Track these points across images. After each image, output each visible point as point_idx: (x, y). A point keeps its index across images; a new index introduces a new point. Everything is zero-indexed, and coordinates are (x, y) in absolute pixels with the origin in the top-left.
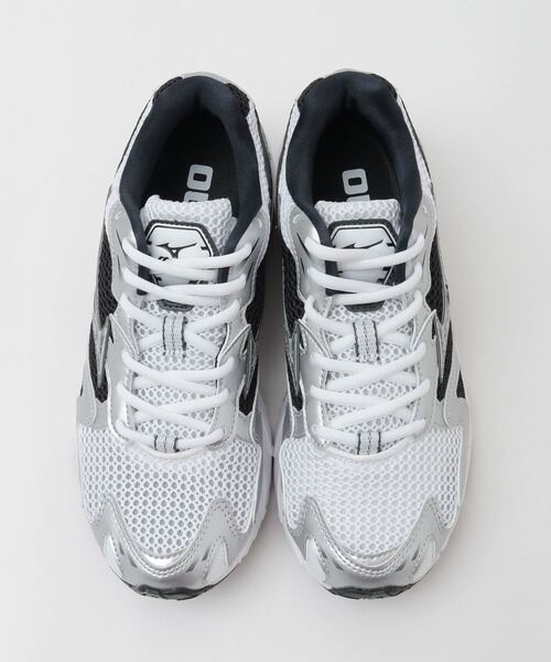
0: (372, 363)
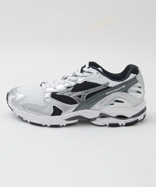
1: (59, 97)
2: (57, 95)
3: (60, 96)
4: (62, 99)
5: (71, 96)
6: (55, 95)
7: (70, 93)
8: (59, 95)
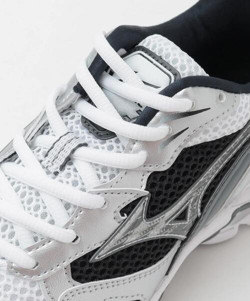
0: (48, 173)
1: (111, 264)
2: (97, 264)
3: (110, 260)
4: (125, 264)
5: (154, 234)
6: (91, 264)
7: (145, 224)
8: (107, 259)
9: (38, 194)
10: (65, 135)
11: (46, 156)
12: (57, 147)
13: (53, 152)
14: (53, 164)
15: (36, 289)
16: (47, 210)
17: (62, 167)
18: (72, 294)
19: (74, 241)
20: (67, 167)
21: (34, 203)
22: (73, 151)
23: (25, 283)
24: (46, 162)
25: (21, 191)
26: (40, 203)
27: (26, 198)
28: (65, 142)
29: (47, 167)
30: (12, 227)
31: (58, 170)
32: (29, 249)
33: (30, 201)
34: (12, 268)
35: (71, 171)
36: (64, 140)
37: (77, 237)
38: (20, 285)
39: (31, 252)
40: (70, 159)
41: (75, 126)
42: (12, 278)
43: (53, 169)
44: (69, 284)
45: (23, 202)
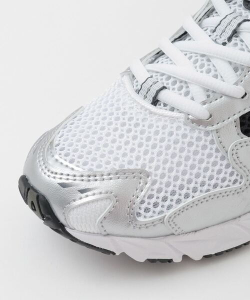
9: (209, 60)
10: (231, 14)
11: (214, 31)
12: (224, 24)
13: (221, 28)
14: (220, 37)
15: (209, 138)
16: (217, 73)
17: (230, 39)
18: (241, 145)
19: (242, 98)
20: (234, 38)
21: (206, 67)
22: (239, 24)
23: (200, 133)
24: (214, 36)
25: (194, 59)
26: (211, 67)
27: (198, 64)
28: (231, 19)
29: (216, 40)
30: (188, 87)
31: (226, 41)
32: (204, 103)
33: (202, 66)
34: (188, 119)
35: (238, 42)
36: (230, 18)
37: (246, 94)
38: (196, 134)
39: (206, 105)
40: (236, 32)
41: (237, 8)
42: (188, 128)
43: (221, 41)
44: (238, 136)
45: (196, 67)
